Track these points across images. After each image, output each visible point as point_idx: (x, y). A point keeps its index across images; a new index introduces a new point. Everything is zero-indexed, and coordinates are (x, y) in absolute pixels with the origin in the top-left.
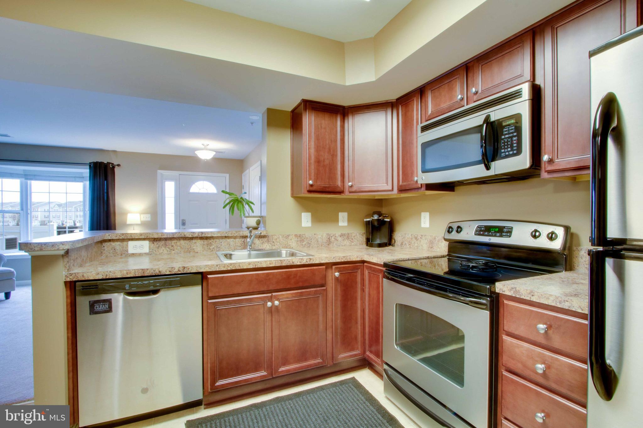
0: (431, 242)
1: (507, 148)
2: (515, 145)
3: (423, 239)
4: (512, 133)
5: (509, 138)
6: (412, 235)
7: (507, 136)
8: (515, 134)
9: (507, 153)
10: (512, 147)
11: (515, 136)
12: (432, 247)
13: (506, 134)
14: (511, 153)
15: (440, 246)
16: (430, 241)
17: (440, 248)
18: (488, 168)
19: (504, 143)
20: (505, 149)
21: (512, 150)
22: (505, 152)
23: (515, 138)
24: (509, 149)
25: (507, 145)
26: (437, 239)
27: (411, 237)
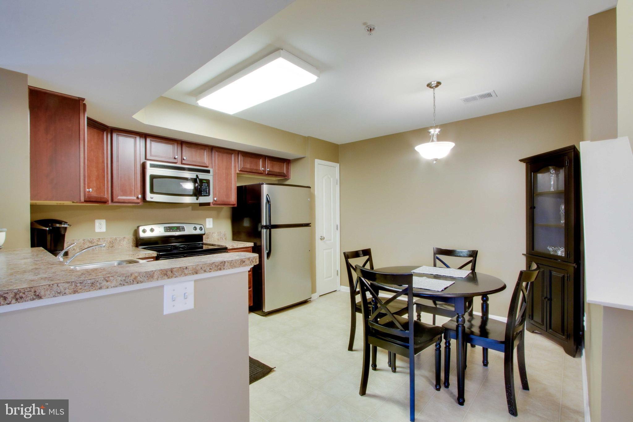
0: (112, 242)
1: (205, 192)
2: (207, 192)
3: (101, 242)
4: (206, 186)
5: (205, 188)
6: (84, 240)
7: (204, 187)
8: (207, 187)
9: (204, 194)
10: (206, 192)
11: (207, 188)
12: (112, 247)
13: (204, 186)
14: (206, 194)
15: (122, 244)
16: (110, 242)
17: (122, 246)
18: (197, 199)
19: (203, 189)
20: (203, 192)
21: (206, 193)
22: (203, 194)
23: (207, 189)
24: (205, 193)
25: (205, 191)
26: (118, 239)
27: (83, 242)
